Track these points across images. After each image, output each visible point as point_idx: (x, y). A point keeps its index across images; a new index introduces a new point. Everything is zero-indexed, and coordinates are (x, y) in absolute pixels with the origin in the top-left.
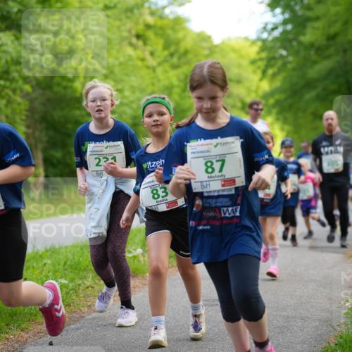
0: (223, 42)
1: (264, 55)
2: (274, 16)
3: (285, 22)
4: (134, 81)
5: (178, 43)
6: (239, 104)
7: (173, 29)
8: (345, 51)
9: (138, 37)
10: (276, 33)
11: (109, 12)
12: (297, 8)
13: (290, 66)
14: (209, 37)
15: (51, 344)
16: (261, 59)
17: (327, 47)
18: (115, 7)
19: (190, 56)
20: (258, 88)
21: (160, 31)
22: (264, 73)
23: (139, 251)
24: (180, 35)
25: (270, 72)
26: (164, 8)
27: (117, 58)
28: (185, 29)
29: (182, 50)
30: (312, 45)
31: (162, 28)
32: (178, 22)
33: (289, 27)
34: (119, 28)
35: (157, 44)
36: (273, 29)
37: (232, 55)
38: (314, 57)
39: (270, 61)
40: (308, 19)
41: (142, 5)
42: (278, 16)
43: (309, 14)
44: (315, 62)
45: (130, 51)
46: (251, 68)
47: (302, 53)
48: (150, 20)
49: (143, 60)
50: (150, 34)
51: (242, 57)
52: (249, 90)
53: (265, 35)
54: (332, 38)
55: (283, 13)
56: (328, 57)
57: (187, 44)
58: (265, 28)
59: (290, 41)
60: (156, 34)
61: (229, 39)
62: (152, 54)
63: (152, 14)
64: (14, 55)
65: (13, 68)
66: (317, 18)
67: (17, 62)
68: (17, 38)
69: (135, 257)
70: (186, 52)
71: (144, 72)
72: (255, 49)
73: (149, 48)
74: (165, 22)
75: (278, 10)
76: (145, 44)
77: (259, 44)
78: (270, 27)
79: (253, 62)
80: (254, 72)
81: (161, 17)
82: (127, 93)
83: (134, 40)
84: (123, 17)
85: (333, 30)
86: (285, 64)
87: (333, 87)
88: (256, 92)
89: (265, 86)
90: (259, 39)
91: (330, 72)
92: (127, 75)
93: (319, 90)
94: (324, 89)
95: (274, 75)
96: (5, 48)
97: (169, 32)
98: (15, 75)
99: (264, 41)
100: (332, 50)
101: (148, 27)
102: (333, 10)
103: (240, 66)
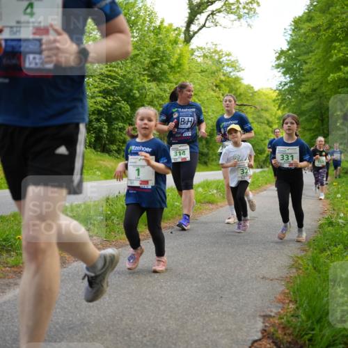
0: (259, 90)
1: (279, 97)
2: (286, 78)
3: (291, 82)
4: (214, 107)
5: (236, 90)
6: (266, 122)
7: (234, 83)
8: (321, 97)
9: (217, 86)
10: (286, 87)
11: (203, 74)
12: (297, 75)
13: (292, 104)
14: (252, 87)
15: (171, 233)
16: (278, 99)
17: (312, 95)
18: (206, 71)
19: (242, 97)
20: (276, 114)
21: (228, 84)
22: (279, 106)
23: (215, 191)
24: (238, 86)
25: (283, 106)
26: (230, 72)
27: (206, 96)
28: (240, 83)
29: (238, 94)
30: (304, 94)
31: (228, 82)
32: (237, 80)
33: (293, 84)
34: (207, 81)
35: (226, 90)
36: (285, 85)
37: (264, 97)
38: (305, 100)
39: (283, 100)
40: (303, 81)
41: (220, 71)
42: (287, 79)
43: (303, 78)
44: (305, 102)
45: (212, 93)
46: (273, 104)
47: (300, 98)
48: (223, 78)
49: (218, 98)
50: (222, 85)
51: (268, 98)
52: (271, 114)
53: (281, 88)
54: (314, 90)
55: (290, 77)
56: (312, 100)
57: (241, 90)
58: (280, 84)
59: (294, 91)
60: (225, 85)
61: (262, 89)
62: (223, 95)
63: (224, 75)
64: (156, 93)
65: (155, 100)
66: (307, 81)
67: (158, 97)
68: (158, 85)
69: (212, 194)
70: (240, 94)
71: (219, 103)
72: (276, 94)
73: (222, 92)
74: (230, 79)
75: (288, 76)
76: (220, 90)
77: (277, 91)
78: (283, 83)
79: (274, 101)
80: (274, 106)
81: (228, 77)
82: (210, 114)
83: (215, 88)
84: (210, 76)
85: (315, 87)
86: (290, 102)
87: (313, 115)
88: (275, 116)
89: (280, 113)
90: (277, 89)
91: (313, 107)
92: (210, 104)
93: (307, 116)
94: (310, 116)
95: (284, 108)
96: (152, 90)
97: (232, 84)
98: (156, 103)
99: (280, 90)
100: (314, 97)
101: (222, 81)
102: (315, 77)
103: (267, 103)
